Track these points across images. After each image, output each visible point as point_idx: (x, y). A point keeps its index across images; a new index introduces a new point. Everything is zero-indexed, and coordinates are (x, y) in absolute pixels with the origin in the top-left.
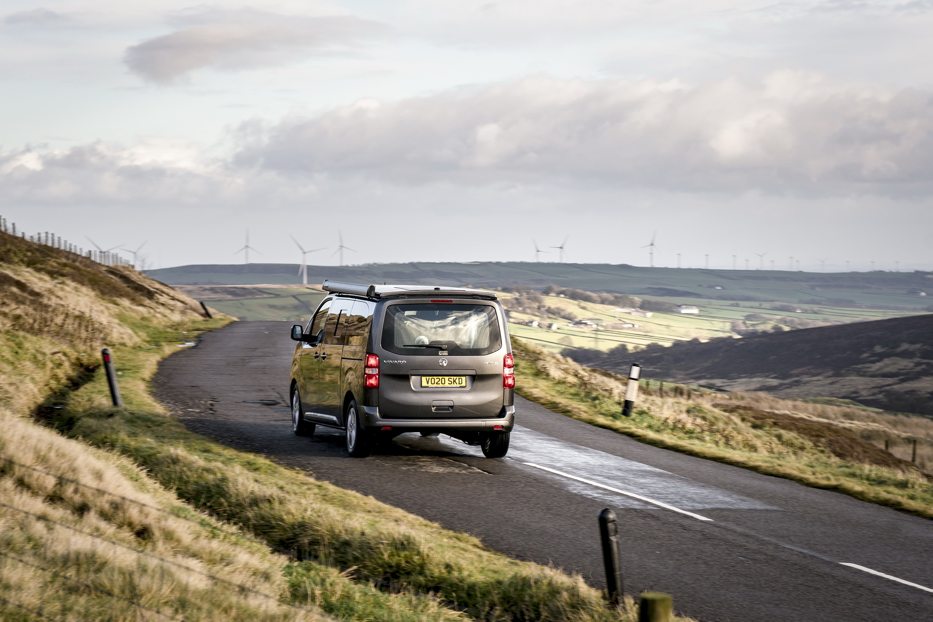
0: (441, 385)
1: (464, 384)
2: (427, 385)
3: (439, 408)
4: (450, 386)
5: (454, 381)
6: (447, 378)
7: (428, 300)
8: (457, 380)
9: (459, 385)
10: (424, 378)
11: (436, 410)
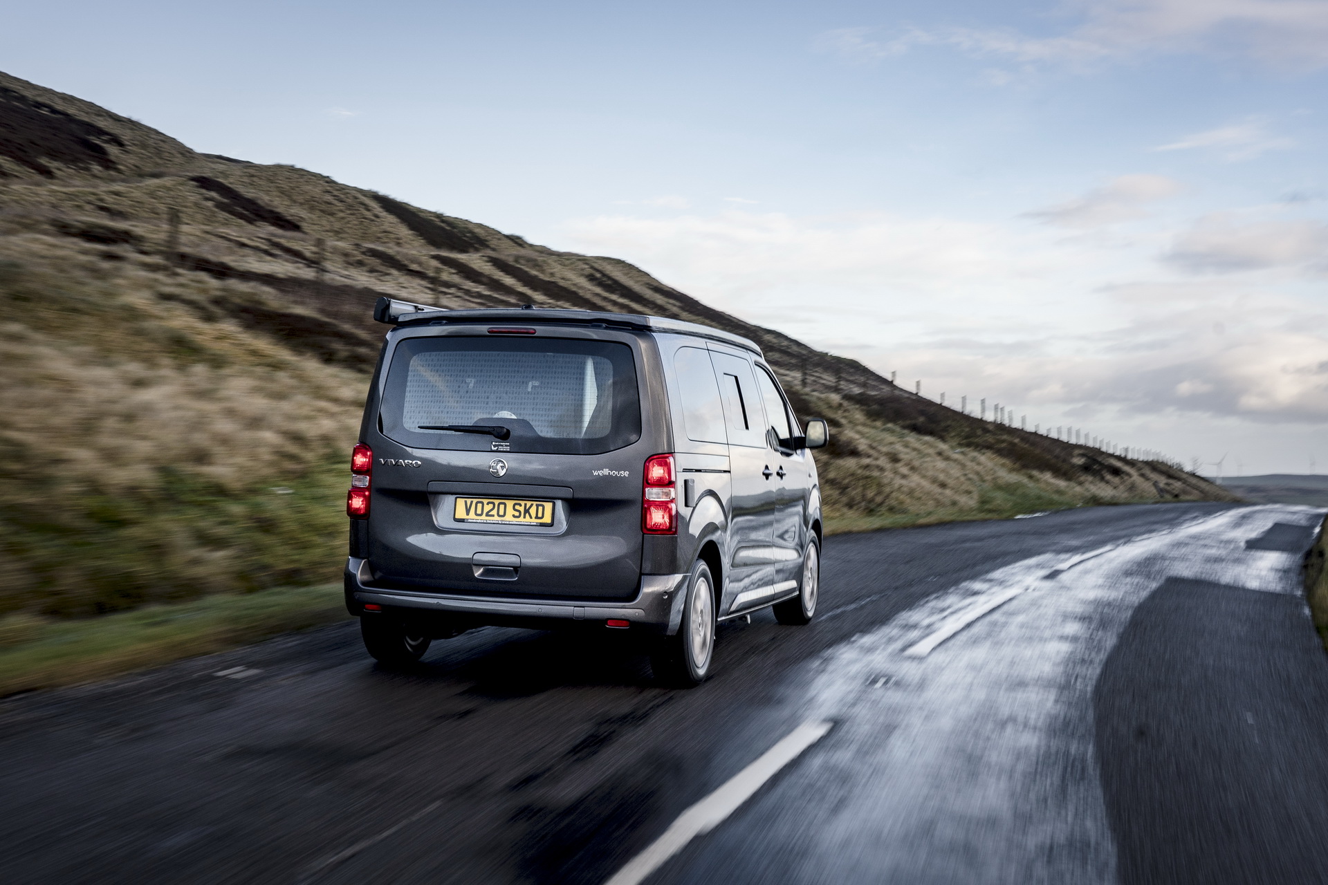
0: (496, 518)
1: (547, 519)
3: (490, 569)
4: (515, 521)
5: (527, 511)
6: (510, 503)
7: (483, 329)
8: (534, 508)
9: (534, 521)
10: (461, 503)
11: (482, 575)
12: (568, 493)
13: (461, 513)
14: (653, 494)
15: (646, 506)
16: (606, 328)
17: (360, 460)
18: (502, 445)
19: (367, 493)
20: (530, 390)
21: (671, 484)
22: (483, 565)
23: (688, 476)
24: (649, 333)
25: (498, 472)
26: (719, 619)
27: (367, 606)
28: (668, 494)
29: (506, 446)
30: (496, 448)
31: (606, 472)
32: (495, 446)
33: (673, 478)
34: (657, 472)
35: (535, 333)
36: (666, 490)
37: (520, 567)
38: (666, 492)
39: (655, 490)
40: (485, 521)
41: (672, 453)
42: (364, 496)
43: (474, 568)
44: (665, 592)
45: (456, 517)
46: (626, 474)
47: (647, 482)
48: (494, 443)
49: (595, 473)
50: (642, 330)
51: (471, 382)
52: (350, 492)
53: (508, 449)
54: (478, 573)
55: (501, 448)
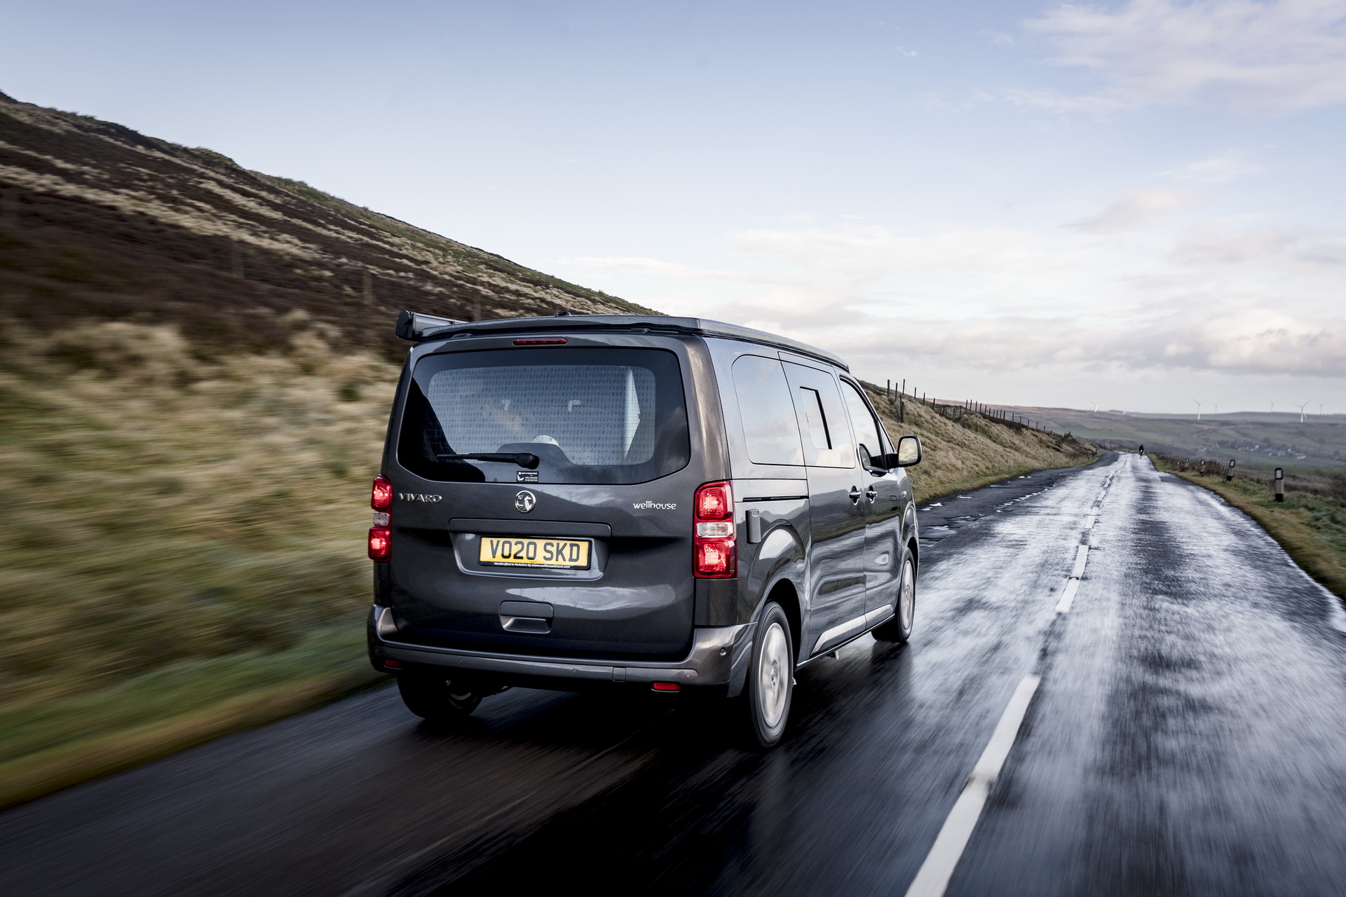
0: (525, 561)
1: (583, 562)
2: (493, 560)
5: (559, 552)
6: (541, 543)
8: (567, 549)
12: (605, 530)
13: (486, 555)
14: (707, 530)
15: (698, 545)
16: (648, 333)
17: (380, 495)
18: (529, 476)
19: (387, 533)
20: (570, 409)
21: (728, 516)
22: (513, 616)
23: (750, 506)
24: (698, 337)
25: (524, 507)
26: (798, 665)
27: (387, 662)
28: (724, 529)
29: (534, 476)
30: (522, 479)
31: (649, 504)
32: (521, 476)
33: (730, 509)
34: (709, 503)
35: (565, 343)
36: (721, 524)
37: (553, 618)
38: (722, 528)
39: (710, 525)
40: (513, 565)
41: (729, 480)
42: (385, 536)
43: (502, 619)
44: (723, 648)
45: (481, 560)
46: (672, 507)
47: (699, 516)
48: (520, 473)
49: (636, 506)
50: (690, 334)
51: (507, 403)
52: (371, 531)
53: (535, 479)
54: (507, 624)
55: (528, 479)
